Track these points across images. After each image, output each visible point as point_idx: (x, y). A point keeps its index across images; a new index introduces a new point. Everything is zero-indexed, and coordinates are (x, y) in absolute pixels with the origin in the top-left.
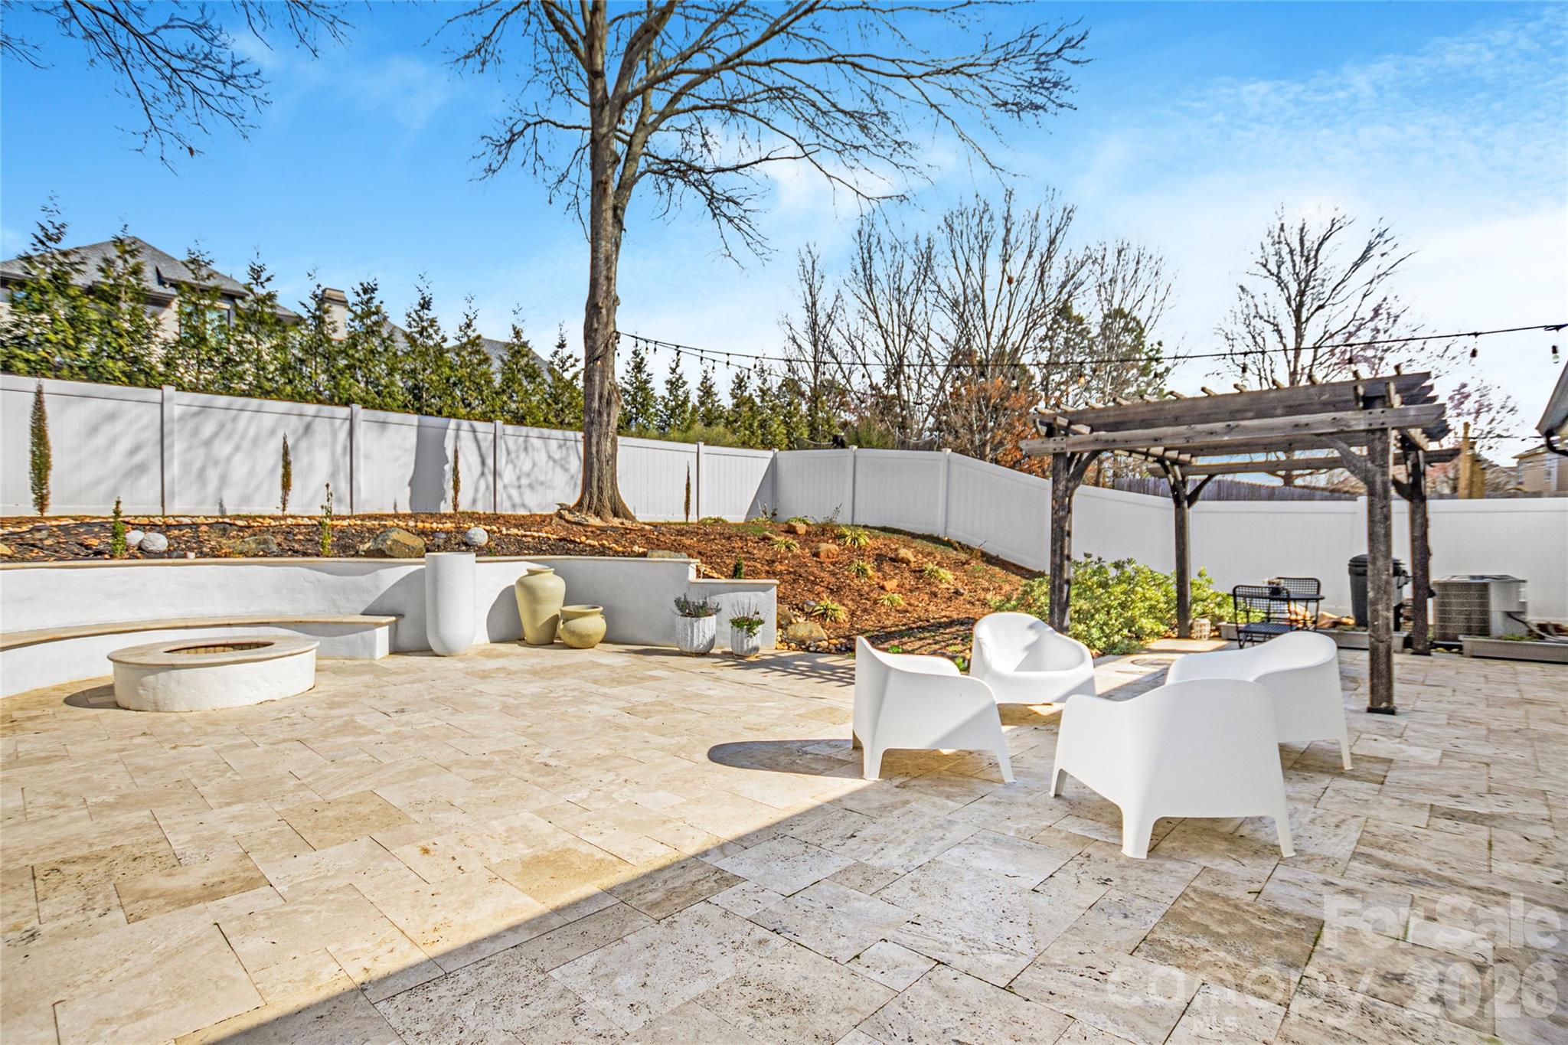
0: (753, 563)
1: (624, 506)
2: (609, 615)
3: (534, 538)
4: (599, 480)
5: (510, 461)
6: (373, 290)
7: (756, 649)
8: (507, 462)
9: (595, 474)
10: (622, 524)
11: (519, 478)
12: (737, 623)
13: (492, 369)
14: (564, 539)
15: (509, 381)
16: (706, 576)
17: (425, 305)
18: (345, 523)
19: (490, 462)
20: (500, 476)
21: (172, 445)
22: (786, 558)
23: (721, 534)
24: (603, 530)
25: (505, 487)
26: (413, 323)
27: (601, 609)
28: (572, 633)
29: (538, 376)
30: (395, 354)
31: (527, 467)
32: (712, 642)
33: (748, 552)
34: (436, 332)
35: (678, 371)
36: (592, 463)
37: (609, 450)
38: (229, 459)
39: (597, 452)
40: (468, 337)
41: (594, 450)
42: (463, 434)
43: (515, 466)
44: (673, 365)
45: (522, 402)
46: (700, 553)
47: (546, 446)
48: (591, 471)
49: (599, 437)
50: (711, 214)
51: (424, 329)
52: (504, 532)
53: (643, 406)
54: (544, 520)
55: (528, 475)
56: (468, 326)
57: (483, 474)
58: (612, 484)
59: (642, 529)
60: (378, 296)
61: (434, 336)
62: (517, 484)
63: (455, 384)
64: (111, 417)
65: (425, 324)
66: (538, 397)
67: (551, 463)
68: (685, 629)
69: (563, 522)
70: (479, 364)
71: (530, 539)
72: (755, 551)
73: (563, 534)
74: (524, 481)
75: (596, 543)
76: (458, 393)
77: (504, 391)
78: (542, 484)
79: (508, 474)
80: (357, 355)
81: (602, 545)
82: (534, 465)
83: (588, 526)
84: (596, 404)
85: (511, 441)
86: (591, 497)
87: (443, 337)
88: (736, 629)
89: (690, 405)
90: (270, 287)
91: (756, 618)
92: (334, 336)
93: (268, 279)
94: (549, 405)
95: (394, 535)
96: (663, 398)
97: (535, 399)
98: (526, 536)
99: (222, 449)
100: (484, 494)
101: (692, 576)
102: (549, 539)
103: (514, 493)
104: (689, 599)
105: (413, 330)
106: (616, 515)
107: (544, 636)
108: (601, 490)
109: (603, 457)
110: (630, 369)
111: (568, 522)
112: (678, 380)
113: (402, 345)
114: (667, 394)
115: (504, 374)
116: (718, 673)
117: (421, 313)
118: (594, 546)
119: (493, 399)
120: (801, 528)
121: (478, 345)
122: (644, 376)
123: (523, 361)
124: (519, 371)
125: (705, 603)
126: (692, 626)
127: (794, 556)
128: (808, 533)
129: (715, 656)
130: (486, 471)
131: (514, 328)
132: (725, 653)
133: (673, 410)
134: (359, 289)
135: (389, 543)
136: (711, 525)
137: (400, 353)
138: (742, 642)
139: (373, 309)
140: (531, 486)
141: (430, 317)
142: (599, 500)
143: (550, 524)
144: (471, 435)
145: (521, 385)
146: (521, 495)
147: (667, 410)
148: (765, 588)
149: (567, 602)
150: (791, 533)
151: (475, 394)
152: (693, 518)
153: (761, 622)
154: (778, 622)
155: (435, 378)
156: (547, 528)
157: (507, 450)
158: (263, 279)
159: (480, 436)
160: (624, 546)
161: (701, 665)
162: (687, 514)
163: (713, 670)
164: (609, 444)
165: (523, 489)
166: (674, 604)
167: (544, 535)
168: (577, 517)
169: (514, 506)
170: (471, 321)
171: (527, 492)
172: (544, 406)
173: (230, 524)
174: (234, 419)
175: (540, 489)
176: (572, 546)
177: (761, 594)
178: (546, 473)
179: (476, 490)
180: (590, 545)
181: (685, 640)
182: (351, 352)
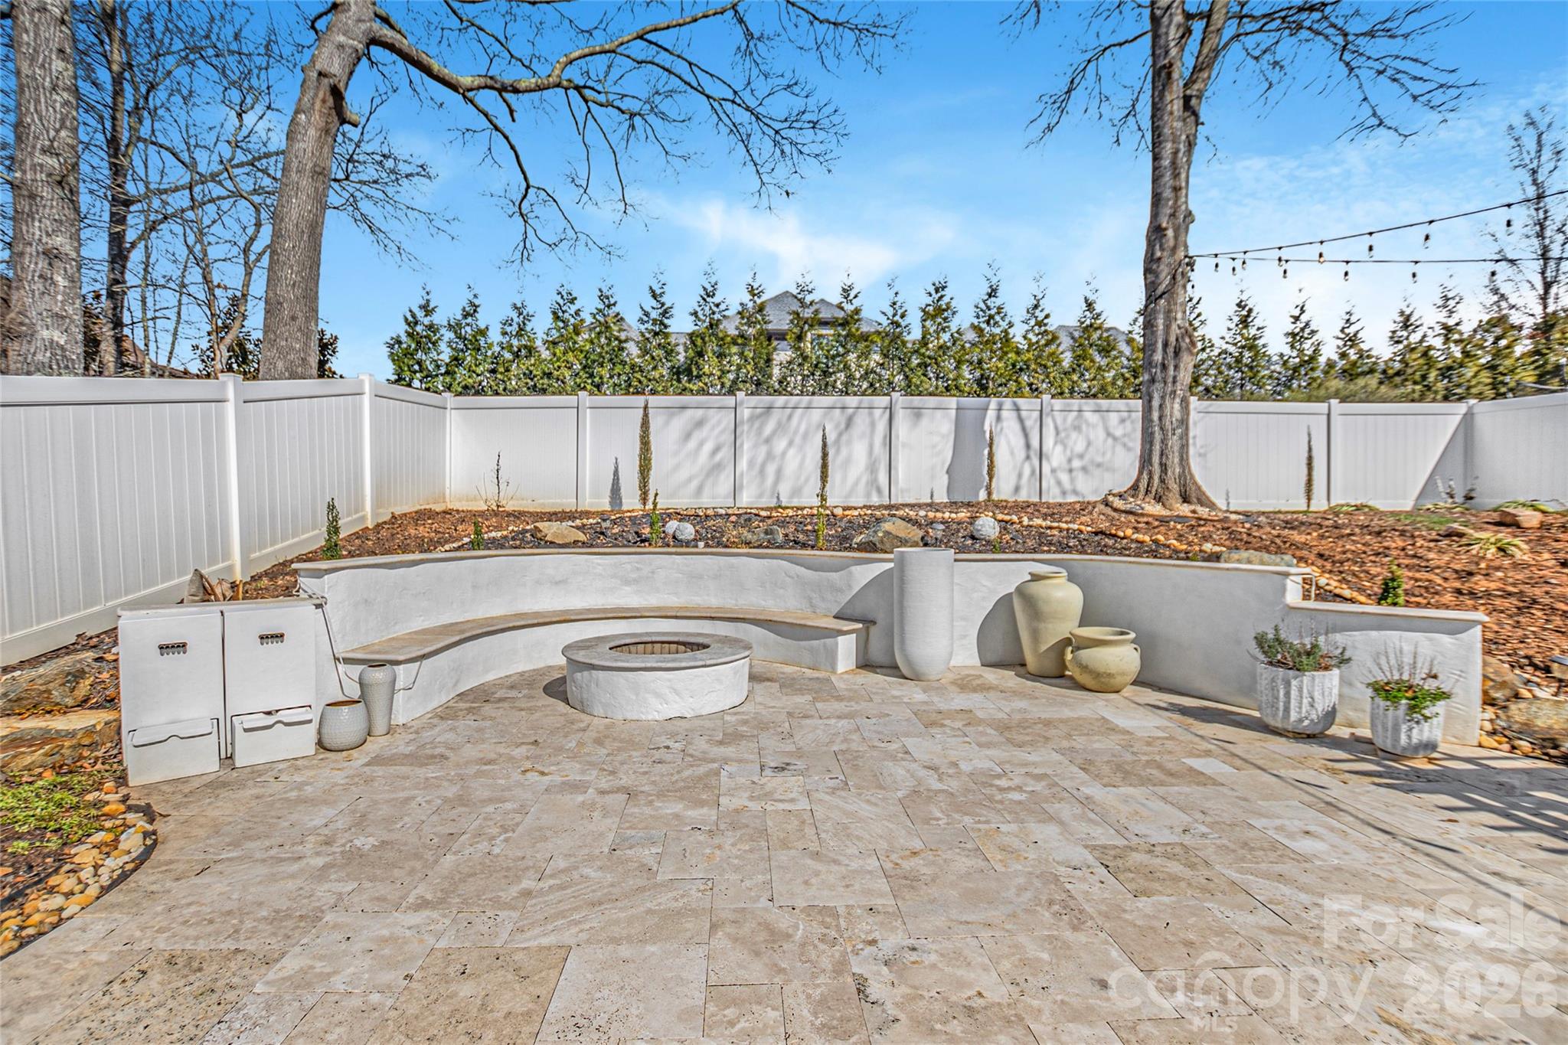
0: (1427, 576)
1: (1199, 488)
2: (1147, 645)
3: (1061, 530)
4: (1162, 455)
5: (1059, 440)
6: (944, 288)
7: (1431, 746)
8: (1056, 443)
9: (1157, 447)
10: (1194, 512)
11: (1070, 461)
12: (1383, 690)
13: (1061, 349)
14: (1102, 533)
15: (1080, 358)
16: (1324, 595)
17: (993, 293)
18: (856, 513)
19: (1035, 443)
20: (1048, 459)
21: (742, 444)
22: (1498, 569)
23: (1362, 527)
24: (1163, 521)
25: (1053, 471)
26: (981, 313)
27: (1132, 635)
28: (1084, 668)
29: (1113, 349)
30: (963, 347)
31: (1080, 447)
32: (1330, 716)
33: (1415, 556)
34: (1003, 319)
35: (1304, 318)
36: (1152, 434)
37: (1177, 414)
38: (784, 454)
39: (1160, 418)
40: (1036, 317)
41: (1155, 415)
42: (1005, 414)
43: (1065, 446)
44: (1297, 312)
45: (1094, 379)
46: (1321, 556)
47: (1104, 420)
48: (1151, 443)
49: (1163, 398)
50: (1346, 71)
51: (991, 317)
52: (1026, 521)
53: (1251, 368)
54: (1085, 507)
55: (1081, 456)
56: (1036, 307)
57: (1028, 457)
58: (1181, 459)
59: (1225, 520)
60: (948, 293)
61: (1001, 323)
62: (1067, 467)
63: (1021, 369)
64: (700, 424)
65: (993, 312)
66: (1112, 373)
67: (1110, 441)
68: (1274, 689)
69: (1109, 511)
70: (1046, 345)
71: (1055, 532)
72: (1431, 555)
73: (1104, 525)
74: (1076, 464)
75: (1147, 538)
76: (1026, 378)
77: (1074, 370)
78: (1099, 465)
79: (1056, 456)
80: (928, 353)
81: (1156, 542)
82: (1089, 444)
83: (1142, 515)
84: (1158, 357)
85: (1058, 416)
86: (1151, 478)
87: (1010, 323)
88: (1382, 703)
89: (1322, 360)
90: (856, 303)
91: (1431, 685)
92: (908, 338)
93: (856, 297)
94: (1126, 379)
95: (887, 526)
96: (1282, 355)
97: (1109, 375)
98: (1050, 528)
99: (780, 445)
100: (1029, 480)
101: (1293, 595)
102: (1081, 532)
103: (1064, 477)
104: (1283, 636)
105: (982, 320)
106: (1186, 499)
107: (1050, 666)
108: (1164, 467)
109: (1168, 423)
110: (1233, 326)
111: (1115, 510)
112: (1302, 330)
113: (971, 336)
114: (1287, 351)
115: (1074, 351)
116: (1336, 790)
117: (988, 302)
118: (1142, 542)
119: (1062, 379)
120: (1530, 518)
121: (1045, 325)
122: (1253, 331)
123: (1095, 336)
124: (1091, 345)
125: (1314, 646)
126: (1288, 684)
127: (1515, 566)
128: (1543, 526)
129: (1337, 743)
130: (1032, 454)
131: (1086, 300)
132: (1358, 740)
133: (1295, 370)
134: (932, 290)
135: (880, 534)
136: (1347, 513)
137: (967, 345)
138: (1396, 729)
139: (944, 307)
140: (1084, 469)
141: (997, 305)
142: (1162, 481)
143: (1091, 513)
144: (1014, 414)
145: (1093, 361)
146: (1072, 480)
147: (1287, 369)
148: (1456, 628)
149: (1083, 623)
150: (1507, 525)
151: (1042, 377)
152: (1319, 504)
153: (1441, 695)
154: (1485, 693)
155: (1000, 365)
156: (1083, 519)
157: (1056, 428)
158: (851, 296)
159: (1024, 414)
160: (1190, 544)
161: (1301, 762)
162: (1309, 499)
163: (1325, 779)
164: (1177, 406)
165: (1074, 474)
166: (1254, 643)
167: (1076, 527)
168: (1131, 504)
169: (1064, 493)
170: (1038, 301)
171: (1080, 477)
172: (1120, 383)
173: (756, 515)
174: (790, 417)
175: (1097, 472)
176: (1111, 542)
177: (1446, 639)
178: (1104, 454)
179: (1020, 476)
180: (1137, 541)
181: (1274, 706)
182: (923, 350)
